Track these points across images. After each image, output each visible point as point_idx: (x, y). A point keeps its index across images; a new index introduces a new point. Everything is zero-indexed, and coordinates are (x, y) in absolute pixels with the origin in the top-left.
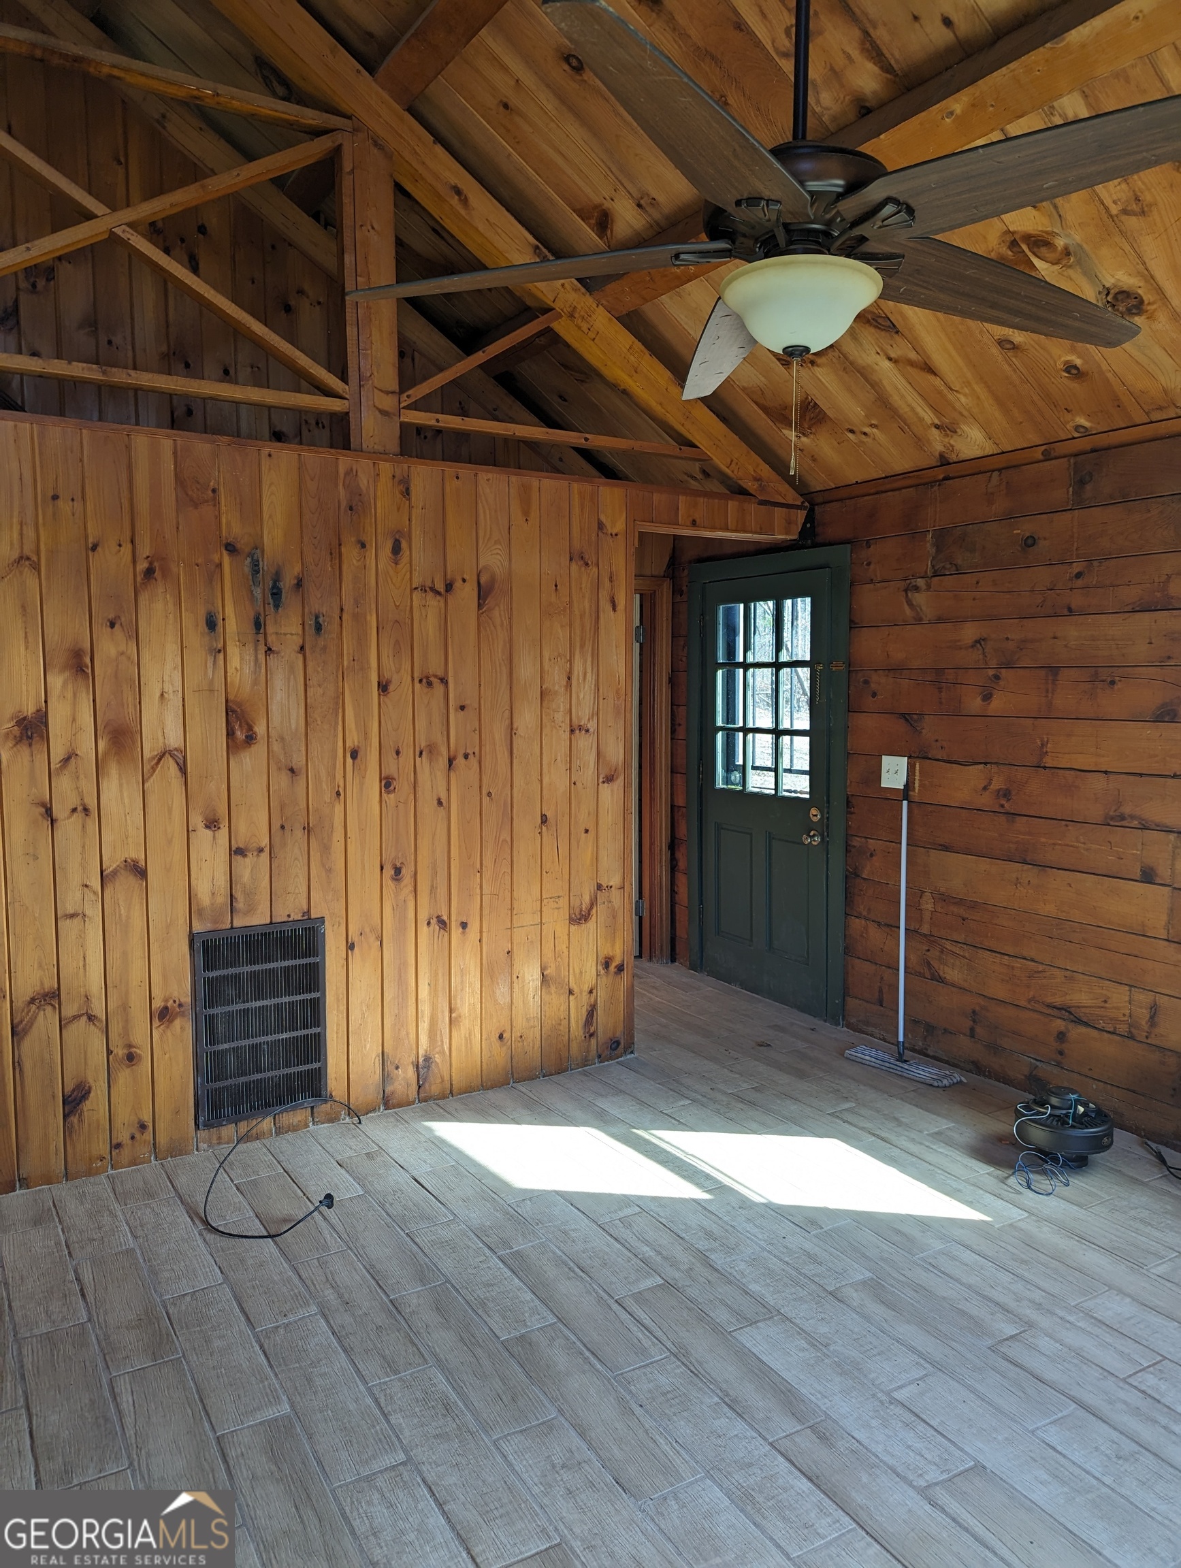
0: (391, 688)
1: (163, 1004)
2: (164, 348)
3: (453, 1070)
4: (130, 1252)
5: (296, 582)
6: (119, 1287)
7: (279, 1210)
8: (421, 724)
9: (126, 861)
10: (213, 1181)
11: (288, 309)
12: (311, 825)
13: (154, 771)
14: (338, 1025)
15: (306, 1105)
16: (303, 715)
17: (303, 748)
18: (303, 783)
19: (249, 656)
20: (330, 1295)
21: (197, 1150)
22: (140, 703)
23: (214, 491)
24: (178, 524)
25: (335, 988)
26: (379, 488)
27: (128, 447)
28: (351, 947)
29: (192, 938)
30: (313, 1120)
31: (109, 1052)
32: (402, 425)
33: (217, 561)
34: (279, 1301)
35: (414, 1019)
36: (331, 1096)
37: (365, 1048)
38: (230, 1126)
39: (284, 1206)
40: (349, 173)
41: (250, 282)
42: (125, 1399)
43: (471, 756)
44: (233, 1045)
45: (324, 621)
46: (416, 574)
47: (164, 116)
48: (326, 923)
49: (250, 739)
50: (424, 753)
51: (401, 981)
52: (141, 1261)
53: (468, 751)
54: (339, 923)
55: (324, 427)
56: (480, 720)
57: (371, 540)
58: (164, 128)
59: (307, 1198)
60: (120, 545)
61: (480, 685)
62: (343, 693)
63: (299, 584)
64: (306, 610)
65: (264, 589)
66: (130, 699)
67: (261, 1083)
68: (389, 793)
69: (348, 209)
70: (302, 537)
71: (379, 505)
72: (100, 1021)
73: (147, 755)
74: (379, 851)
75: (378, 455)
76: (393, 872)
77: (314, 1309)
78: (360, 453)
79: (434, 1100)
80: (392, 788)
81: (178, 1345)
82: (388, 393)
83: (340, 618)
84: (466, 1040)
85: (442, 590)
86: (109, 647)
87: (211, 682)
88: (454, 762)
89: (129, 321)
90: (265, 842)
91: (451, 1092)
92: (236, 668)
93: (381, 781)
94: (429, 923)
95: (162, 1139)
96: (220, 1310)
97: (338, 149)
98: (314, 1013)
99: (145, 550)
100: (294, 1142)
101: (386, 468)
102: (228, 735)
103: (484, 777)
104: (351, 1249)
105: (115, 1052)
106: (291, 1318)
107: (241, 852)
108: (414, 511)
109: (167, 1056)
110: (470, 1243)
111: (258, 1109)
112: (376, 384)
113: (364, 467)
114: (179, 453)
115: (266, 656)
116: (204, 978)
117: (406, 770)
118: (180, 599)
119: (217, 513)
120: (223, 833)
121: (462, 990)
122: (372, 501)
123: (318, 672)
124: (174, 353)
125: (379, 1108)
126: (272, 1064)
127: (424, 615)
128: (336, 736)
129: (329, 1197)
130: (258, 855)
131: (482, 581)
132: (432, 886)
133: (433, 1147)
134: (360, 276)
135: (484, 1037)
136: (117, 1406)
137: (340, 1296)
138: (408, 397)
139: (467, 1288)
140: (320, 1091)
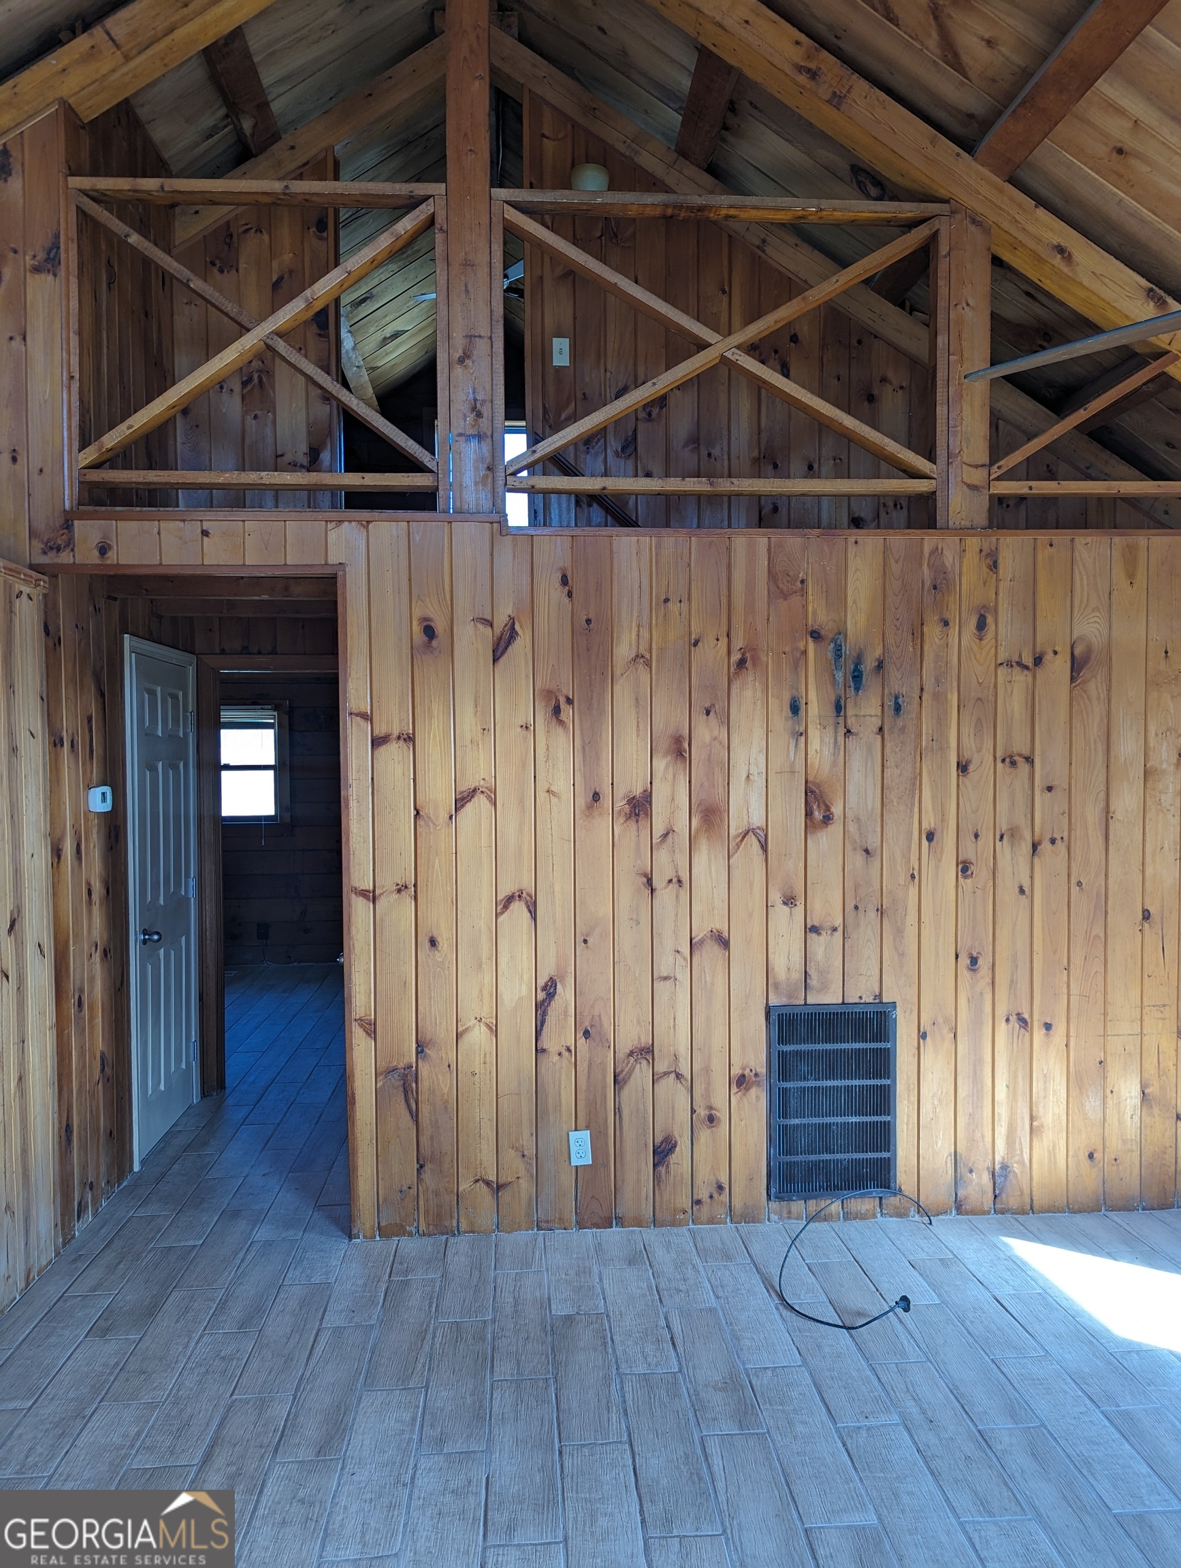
0: (971, 768)
1: (740, 1072)
2: (755, 454)
3: (1034, 1184)
4: (712, 1311)
5: (877, 664)
6: (705, 1344)
7: (852, 1301)
8: (1003, 806)
9: (712, 931)
10: (787, 1256)
11: (871, 398)
12: (884, 907)
13: (739, 848)
14: (908, 1116)
15: (874, 1194)
16: (879, 796)
17: (879, 829)
18: (877, 864)
19: (829, 738)
20: (914, 1410)
21: (769, 1220)
22: (728, 784)
23: (802, 582)
24: (769, 615)
25: (905, 1077)
26: (965, 564)
27: (729, 549)
28: (923, 1036)
29: (768, 1011)
30: (881, 1211)
31: (693, 1111)
32: (991, 497)
33: (802, 648)
34: (859, 1400)
35: (990, 1121)
36: (900, 1190)
37: (937, 1144)
38: (799, 1202)
39: (860, 1300)
40: (945, 256)
41: (836, 380)
42: (716, 1462)
43: (1059, 842)
44: (805, 1121)
45: (903, 702)
46: (1001, 649)
47: (764, 241)
48: (898, 1009)
49: (827, 819)
50: (1005, 837)
51: (976, 1078)
52: (724, 1322)
53: (1055, 836)
54: (911, 1010)
55: (901, 508)
56: (1070, 802)
57: (955, 616)
58: (764, 251)
59: (880, 1294)
60: (718, 640)
61: (1071, 764)
62: (921, 774)
63: (880, 666)
64: (886, 691)
65: (845, 673)
66: (720, 780)
67: (830, 1164)
68: (966, 877)
69: (943, 291)
70: (884, 620)
71: (964, 581)
72: (686, 1080)
73: (733, 832)
74: (954, 938)
75: (964, 531)
76: (969, 962)
77: (896, 1419)
78: (946, 531)
79: (1013, 1213)
80: (969, 872)
81: (762, 1420)
82: (977, 467)
83: (920, 698)
84: (1049, 1152)
85: (1030, 665)
86: (705, 732)
87: (793, 764)
88: (1039, 848)
89: (727, 433)
90: (838, 922)
91: (1032, 1208)
92: (816, 750)
93: (957, 866)
94: (1008, 1020)
95: (737, 1203)
96: (801, 1394)
97: (935, 236)
98: (883, 1100)
99: (738, 643)
100: (862, 1231)
101: (973, 543)
102: (806, 815)
103: (1073, 865)
104: (931, 1362)
105: (698, 1111)
106: (872, 1422)
107: (815, 930)
108: (1001, 585)
109: (743, 1123)
110: (1066, 1388)
111: (827, 1190)
112: (965, 459)
113: (949, 546)
114: (772, 550)
115: (845, 738)
116: (779, 1051)
117: (985, 855)
118: (767, 686)
119: (804, 602)
120: (799, 910)
121: (1045, 1098)
122: (957, 578)
123: (896, 753)
124: (764, 457)
125: (951, 1212)
126: (841, 1147)
127: (1009, 691)
128: (912, 817)
129: (905, 1299)
130: (832, 934)
131: (1077, 652)
132: (1012, 981)
133: (1015, 1267)
134: (953, 355)
135: (1070, 1154)
136: (709, 1467)
137: (924, 1412)
138: (999, 468)
139: (1067, 1439)
140: (889, 1183)
